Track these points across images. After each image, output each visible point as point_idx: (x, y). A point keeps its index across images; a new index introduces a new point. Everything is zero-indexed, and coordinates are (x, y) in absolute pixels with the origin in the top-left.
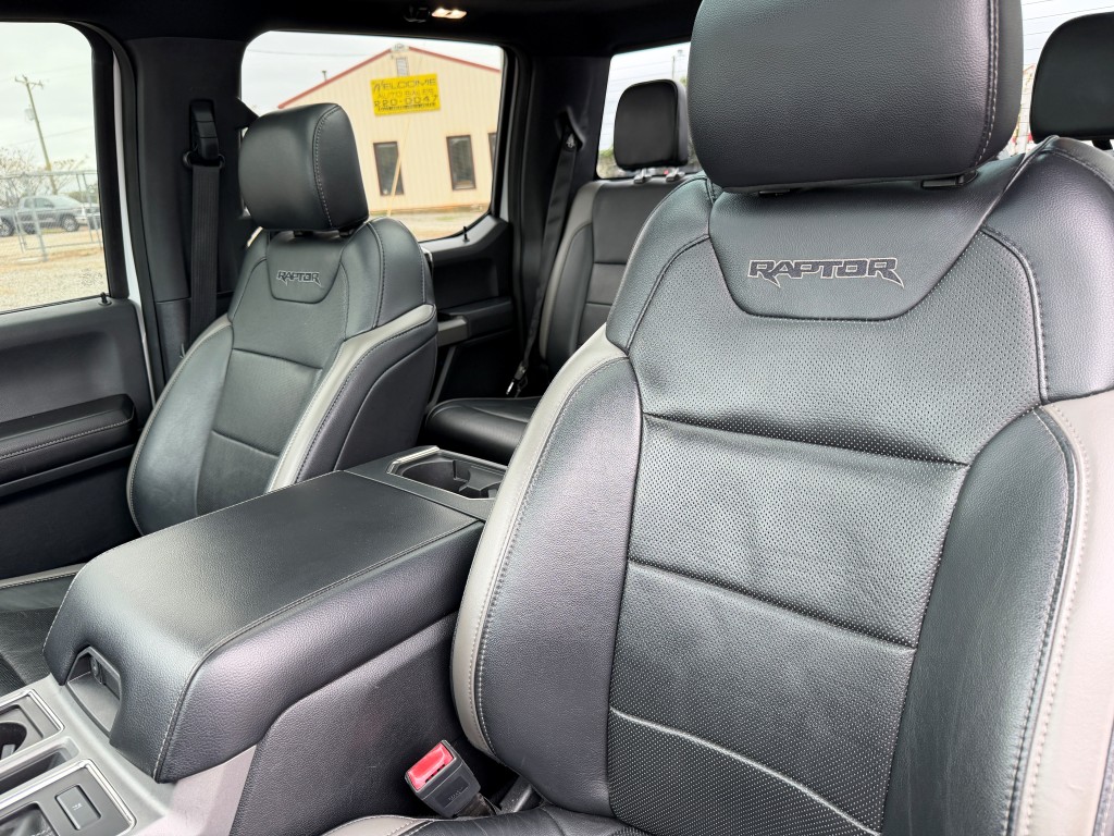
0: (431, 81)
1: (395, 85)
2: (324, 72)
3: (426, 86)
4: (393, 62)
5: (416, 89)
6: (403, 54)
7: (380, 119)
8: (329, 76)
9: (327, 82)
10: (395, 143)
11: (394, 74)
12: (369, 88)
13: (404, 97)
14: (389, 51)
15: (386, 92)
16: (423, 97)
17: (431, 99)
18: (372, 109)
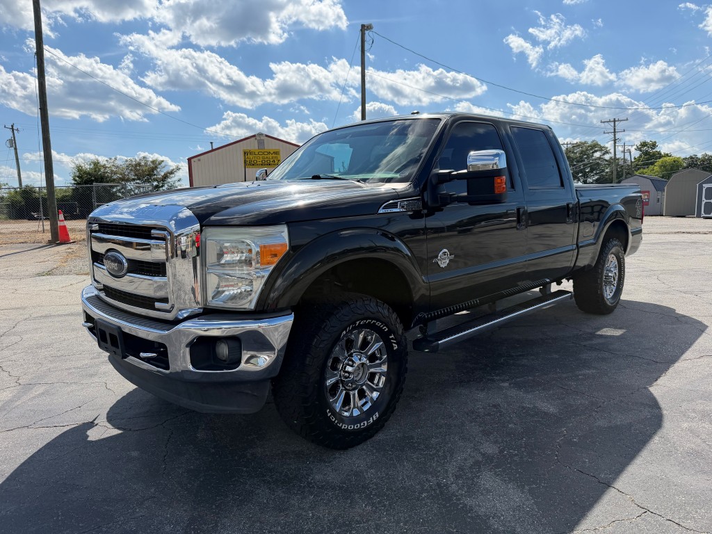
0: (277, 153)
1: (256, 153)
2: (211, 145)
3: (274, 155)
4: (257, 142)
5: (268, 156)
6: (262, 138)
8: (214, 147)
11: (257, 148)
12: (242, 154)
13: (261, 160)
14: (254, 136)
15: (251, 156)
16: (271, 160)
17: (276, 162)
18: (243, 165)
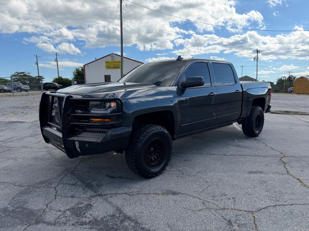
1: (111, 62)
2: (96, 58)
3: (118, 63)
4: (111, 57)
5: (115, 63)
6: (113, 55)
7: (107, 70)
8: (97, 59)
9: (96, 60)
10: (110, 76)
11: (111, 60)
12: (105, 63)
13: (112, 66)
14: (110, 55)
15: (109, 64)
16: (117, 65)
17: (119, 66)
18: (105, 68)
